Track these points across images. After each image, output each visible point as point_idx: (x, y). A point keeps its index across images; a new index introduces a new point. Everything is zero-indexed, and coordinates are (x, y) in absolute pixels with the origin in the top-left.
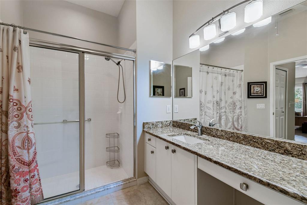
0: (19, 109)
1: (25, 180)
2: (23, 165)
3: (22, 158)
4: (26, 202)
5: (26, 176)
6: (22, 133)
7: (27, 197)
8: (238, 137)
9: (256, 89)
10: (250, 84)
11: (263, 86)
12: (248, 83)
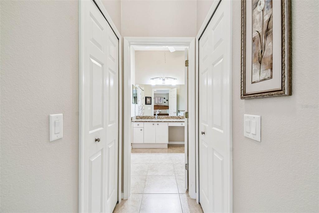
8: (169, 117)
9: (148, 100)
10: (146, 98)
11: (150, 99)
12: (146, 97)
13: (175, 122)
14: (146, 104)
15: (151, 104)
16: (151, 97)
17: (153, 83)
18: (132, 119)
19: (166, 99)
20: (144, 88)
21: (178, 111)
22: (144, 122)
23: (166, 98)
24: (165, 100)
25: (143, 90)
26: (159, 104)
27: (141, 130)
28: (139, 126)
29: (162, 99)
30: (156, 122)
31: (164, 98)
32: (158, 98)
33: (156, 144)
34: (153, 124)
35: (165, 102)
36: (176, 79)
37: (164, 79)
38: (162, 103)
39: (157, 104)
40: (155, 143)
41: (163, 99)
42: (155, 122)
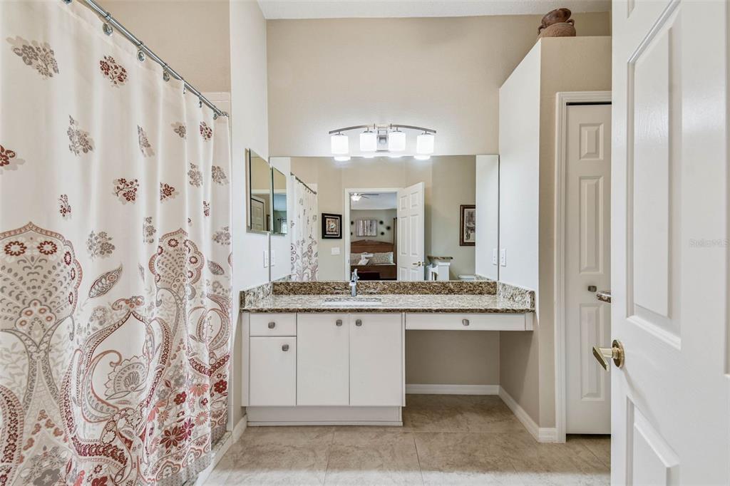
0: (193, 260)
1: (202, 402)
2: (198, 372)
3: (197, 358)
4: (205, 445)
5: (203, 394)
6: (199, 308)
7: (205, 435)
8: (405, 287)
9: (332, 225)
10: (324, 217)
11: (338, 221)
12: (323, 215)
13: (437, 311)
14: (323, 237)
15: (341, 237)
16: (340, 216)
17: (339, 149)
18: (242, 302)
19: (386, 223)
20: (316, 185)
21: (430, 260)
22: (300, 315)
23: (384, 221)
24: (382, 228)
25: (315, 193)
26: (366, 239)
27: (285, 348)
28: (273, 332)
29: (375, 225)
30: (352, 311)
31: (381, 223)
32: (364, 223)
33: (349, 407)
34: (339, 323)
35: (383, 234)
36: (435, 132)
37: (382, 133)
38: (375, 234)
39: (362, 239)
40: (345, 403)
41: (379, 225)
42: (345, 311)
